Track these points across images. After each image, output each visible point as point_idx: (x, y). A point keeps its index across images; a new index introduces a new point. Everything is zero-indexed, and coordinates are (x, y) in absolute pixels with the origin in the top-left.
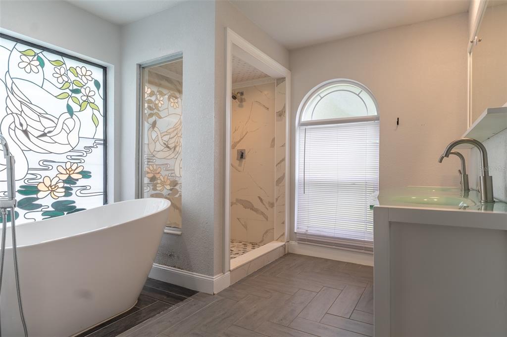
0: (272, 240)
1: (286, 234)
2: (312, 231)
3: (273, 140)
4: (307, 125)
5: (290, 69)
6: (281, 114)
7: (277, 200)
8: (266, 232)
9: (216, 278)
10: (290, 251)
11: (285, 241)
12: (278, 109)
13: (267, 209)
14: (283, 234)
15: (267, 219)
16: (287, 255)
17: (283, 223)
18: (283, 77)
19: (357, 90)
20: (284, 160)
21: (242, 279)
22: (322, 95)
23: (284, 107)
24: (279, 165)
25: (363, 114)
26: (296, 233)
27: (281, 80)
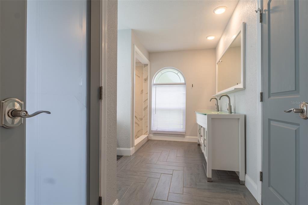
0: (142, 135)
1: (148, 131)
2: (159, 130)
3: (142, 91)
4: (156, 85)
5: (149, 61)
6: (146, 80)
7: (144, 117)
8: (139, 131)
9: (131, 149)
10: (149, 139)
11: (148, 134)
12: (144, 77)
13: (139, 121)
14: (147, 131)
15: (139, 126)
16: (148, 141)
17: (147, 127)
18: (146, 64)
19: (177, 72)
20: (147, 99)
21: (137, 150)
22: (163, 73)
23: (148, 77)
24: (145, 102)
25: (179, 82)
26: (152, 131)
27: (146, 65)
